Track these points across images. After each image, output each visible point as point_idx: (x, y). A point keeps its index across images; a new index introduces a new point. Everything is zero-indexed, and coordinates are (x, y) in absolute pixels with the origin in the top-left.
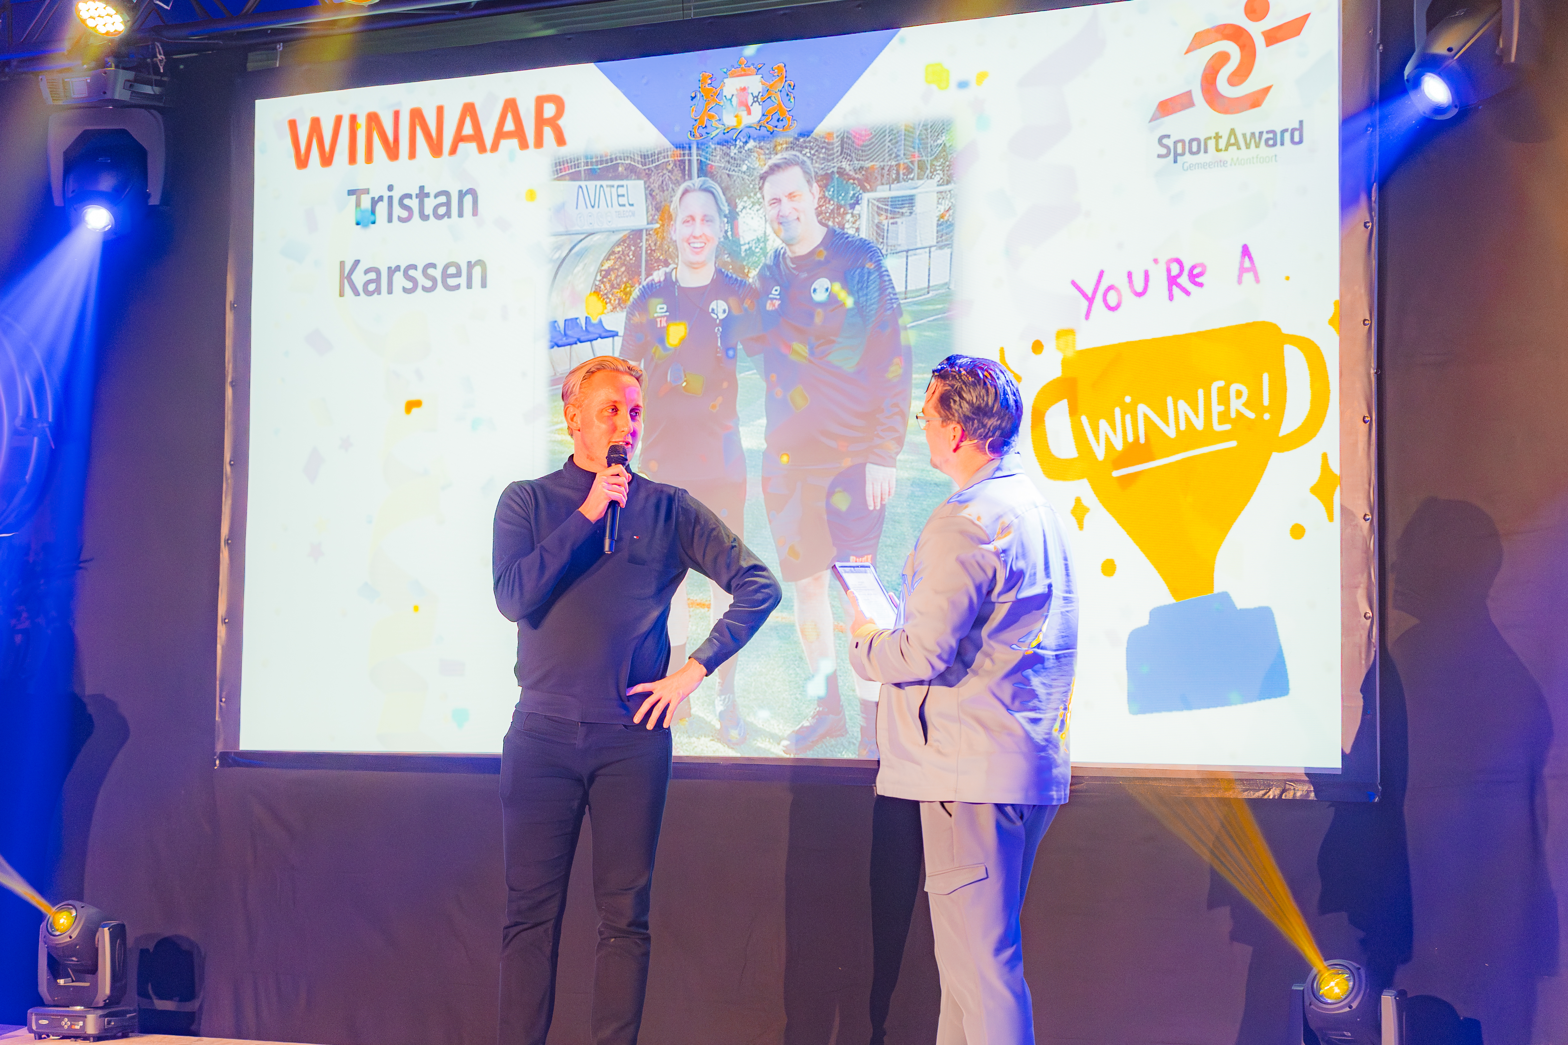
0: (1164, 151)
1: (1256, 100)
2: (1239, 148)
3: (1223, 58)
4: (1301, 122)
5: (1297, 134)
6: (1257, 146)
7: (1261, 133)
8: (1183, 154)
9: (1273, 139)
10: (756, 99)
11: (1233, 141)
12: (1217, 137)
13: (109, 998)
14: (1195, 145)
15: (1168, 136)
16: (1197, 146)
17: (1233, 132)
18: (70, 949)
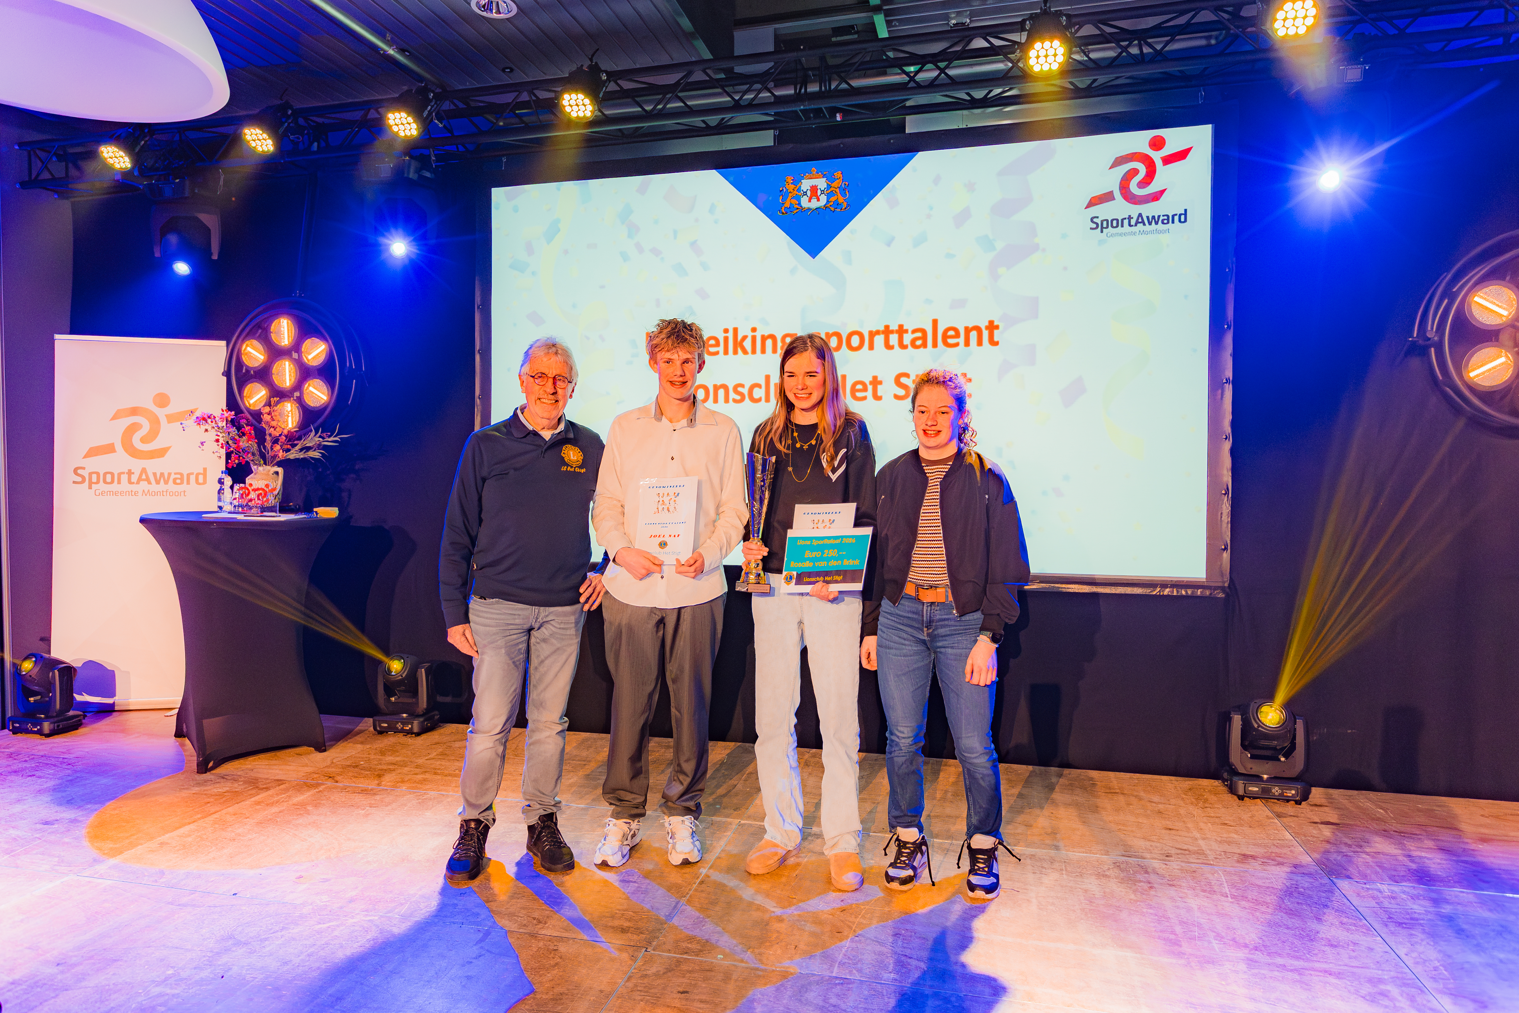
0: (1094, 226)
1: (1157, 196)
2: (1144, 224)
3: (1135, 172)
4: (1186, 210)
5: (1183, 217)
6: (1157, 223)
7: (1159, 216)
8: (1107, 227)
9: (1168, 220)
10: (822, 192)
11: (1140, 220)
12: (1130, 218)
13: (426, 709)
14: (1115, 223)
15: (1098, 217)
16: (1117, 223)
17: (1140, 215)
18: (401, 682)
